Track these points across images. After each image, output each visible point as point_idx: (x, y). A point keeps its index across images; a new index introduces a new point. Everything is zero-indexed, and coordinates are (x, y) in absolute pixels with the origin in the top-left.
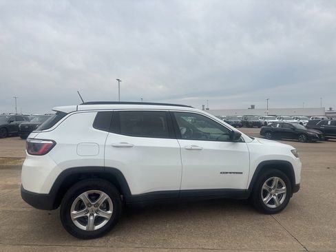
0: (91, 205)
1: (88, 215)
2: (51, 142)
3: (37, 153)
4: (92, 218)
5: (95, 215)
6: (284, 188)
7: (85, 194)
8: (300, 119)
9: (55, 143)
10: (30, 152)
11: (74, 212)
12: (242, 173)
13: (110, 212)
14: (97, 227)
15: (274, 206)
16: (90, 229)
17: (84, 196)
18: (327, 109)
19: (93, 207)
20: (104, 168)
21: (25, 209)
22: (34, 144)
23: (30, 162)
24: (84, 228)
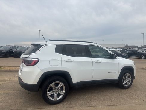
0: (56, 88)
1: (54, 93)
2: (37, 59)
3: (30, 65)
4: (56, 95)
5: (57, 93)
6: (130, 78)
7: (53, 83)
8: (117, 49)
9: (39, 60)
10: (26, 64)
11: (48, 92)
12: (116, 72)
13: (64, 91)
14: (58, 99)
15: (127, 86)
16: (56, 100)
17: (52, 85)
18: (126, 45)
19: (56, 89)
20: (62, 71)
21: (15, 92)
22: (28, 60)
23: (26, 69)
24: (53, 99)
